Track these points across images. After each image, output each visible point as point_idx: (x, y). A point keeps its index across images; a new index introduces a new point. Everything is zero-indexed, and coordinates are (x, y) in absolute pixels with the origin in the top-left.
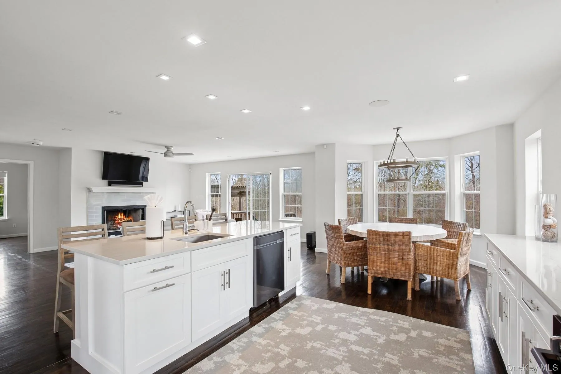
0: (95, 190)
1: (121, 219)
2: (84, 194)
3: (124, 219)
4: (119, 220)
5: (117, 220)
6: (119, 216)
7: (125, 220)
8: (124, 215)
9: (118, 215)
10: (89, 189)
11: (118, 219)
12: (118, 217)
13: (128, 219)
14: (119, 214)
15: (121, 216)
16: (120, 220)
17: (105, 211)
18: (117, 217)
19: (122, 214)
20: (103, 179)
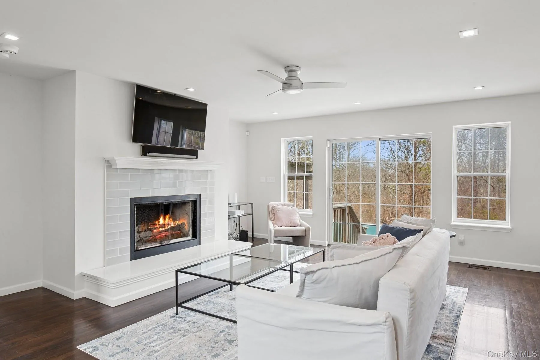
0: (121, 163)
1: (164, 225)
2: (100, 171)
3: (170, 224)
4: (159, 228)
5: (157, 228)
6: (161, 221)
7: (172, 225)
8: (169, 218)
9: (158, 219)
10: (108, 161)
11: (158, 226)
12: (159, 222)
13: (177, 223)
14: (161, 217)
15: (165, 219)
16: (162, 227)
17: (135, 207)
18: (156, 223)
20: (133, 141)
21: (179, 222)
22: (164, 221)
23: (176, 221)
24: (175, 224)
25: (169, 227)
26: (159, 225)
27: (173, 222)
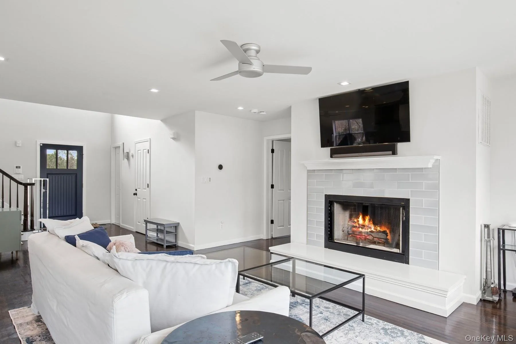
1: (364, 226)
3: (370, 228)
4: (359, 227)
5: (356, 226)
6: (361, 221)
7: (372, 230)
8: (370, 220)
9: (358, 217)
12: (358, 221)
13: (379, 229)
14: (361, 217)
15: (364, 220)
16: (362, 228)
17: (335, 203)
18: (356, 221)
19: (367, 218)
20: (322, 147)
21: (381, 229)
22: (364, 221)
23: (377, 226)
24: (376, 229)
25: (369, 230)
26: (358, 224)
27: (374, 226)
